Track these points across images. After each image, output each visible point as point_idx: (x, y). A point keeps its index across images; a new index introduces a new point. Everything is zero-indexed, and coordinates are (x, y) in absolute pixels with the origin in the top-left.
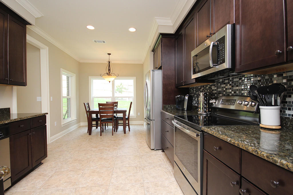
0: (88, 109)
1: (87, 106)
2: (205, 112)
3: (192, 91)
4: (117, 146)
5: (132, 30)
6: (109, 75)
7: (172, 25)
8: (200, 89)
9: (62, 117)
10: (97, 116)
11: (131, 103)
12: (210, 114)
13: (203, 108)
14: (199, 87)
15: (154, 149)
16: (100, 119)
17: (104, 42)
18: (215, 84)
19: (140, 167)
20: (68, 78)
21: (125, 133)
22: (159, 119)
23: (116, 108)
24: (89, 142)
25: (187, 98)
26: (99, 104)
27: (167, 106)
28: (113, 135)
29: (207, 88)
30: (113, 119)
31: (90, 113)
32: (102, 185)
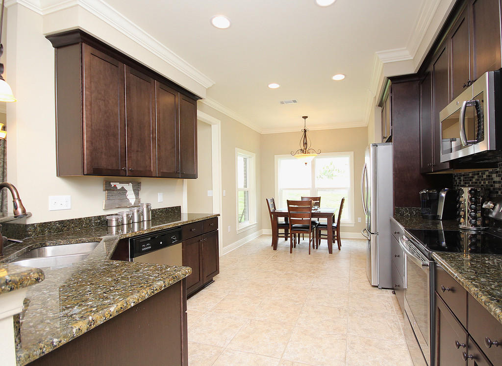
0: (272, 209)
1: (271, 203)
2: (475, 225)
3: (458, 181)
4: (313, 272)
5: (339, 77)
6: (305, 152)
7: (412, 58)
8: (472, 177)
9: (238, 219)
10: (286, 220)
11: (343, 200)
12: (484, 230)
13: (468, 217)
14: (471, 175)
15: (377, 287)
16: (290, 226)
17: (295, 101)
18: (498, 169)
19: (346, 311)
20: (245, 160)
21: (332, 253)
22: (387, 233)
23: (316, 207)
24: (272, 261)
25: (443, 195)
26: (288, 201)
27: (403, 210)
28: (310, 254)
29: (485, 177)
30: (310, 227)
31: (275, 215)
32: (284, 323)
